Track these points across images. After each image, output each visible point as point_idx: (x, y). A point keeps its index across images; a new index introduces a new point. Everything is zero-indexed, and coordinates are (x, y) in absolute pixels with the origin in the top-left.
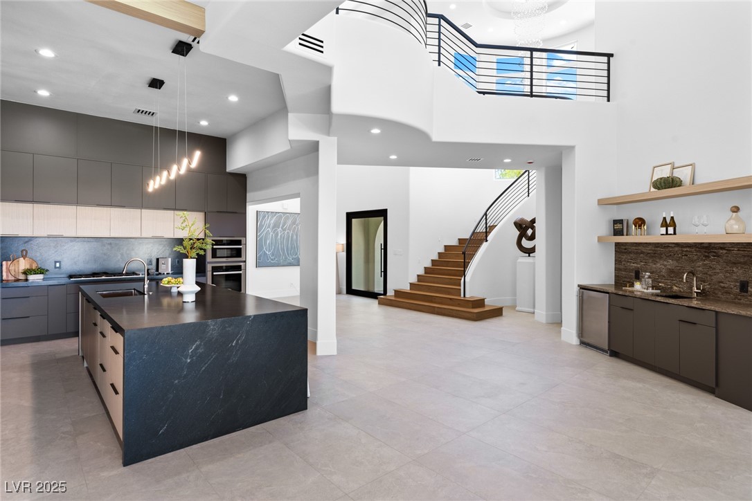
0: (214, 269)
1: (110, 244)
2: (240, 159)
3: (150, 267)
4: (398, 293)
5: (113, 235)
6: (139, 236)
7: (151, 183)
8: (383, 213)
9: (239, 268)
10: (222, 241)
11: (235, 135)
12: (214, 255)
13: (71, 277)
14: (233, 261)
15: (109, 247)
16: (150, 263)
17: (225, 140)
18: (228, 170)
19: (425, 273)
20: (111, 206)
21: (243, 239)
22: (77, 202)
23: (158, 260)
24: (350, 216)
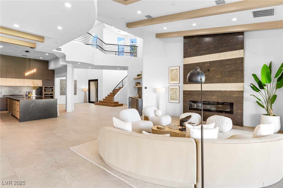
0: (45, 94)
1: (15, 88)
2: (52, 66)
3: (27, 94)
4: (100, 101)
5: (16, 86)
6: (23, 86)
7: (26, 74)
8: (97, 80)
9: (52, 94)
10: (47, 87)
11: (51, 60)
12: (45, 91)
13: (4, 96)
14: (51, 93)
15: (15, 89)
16: (27, 93)
17: (48, 61)
18: (49, 69)
19: (108, 96)
20: (16, 78)
21: (53, 87)
22: (6, 77)
23: (29, 92)
24: (90, 81)
